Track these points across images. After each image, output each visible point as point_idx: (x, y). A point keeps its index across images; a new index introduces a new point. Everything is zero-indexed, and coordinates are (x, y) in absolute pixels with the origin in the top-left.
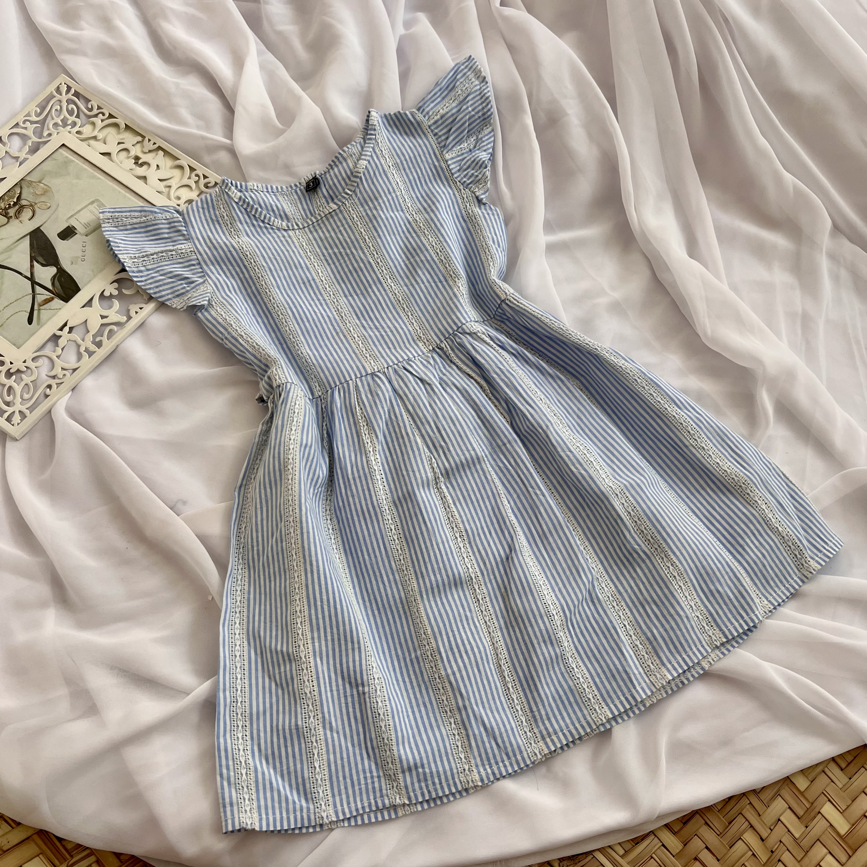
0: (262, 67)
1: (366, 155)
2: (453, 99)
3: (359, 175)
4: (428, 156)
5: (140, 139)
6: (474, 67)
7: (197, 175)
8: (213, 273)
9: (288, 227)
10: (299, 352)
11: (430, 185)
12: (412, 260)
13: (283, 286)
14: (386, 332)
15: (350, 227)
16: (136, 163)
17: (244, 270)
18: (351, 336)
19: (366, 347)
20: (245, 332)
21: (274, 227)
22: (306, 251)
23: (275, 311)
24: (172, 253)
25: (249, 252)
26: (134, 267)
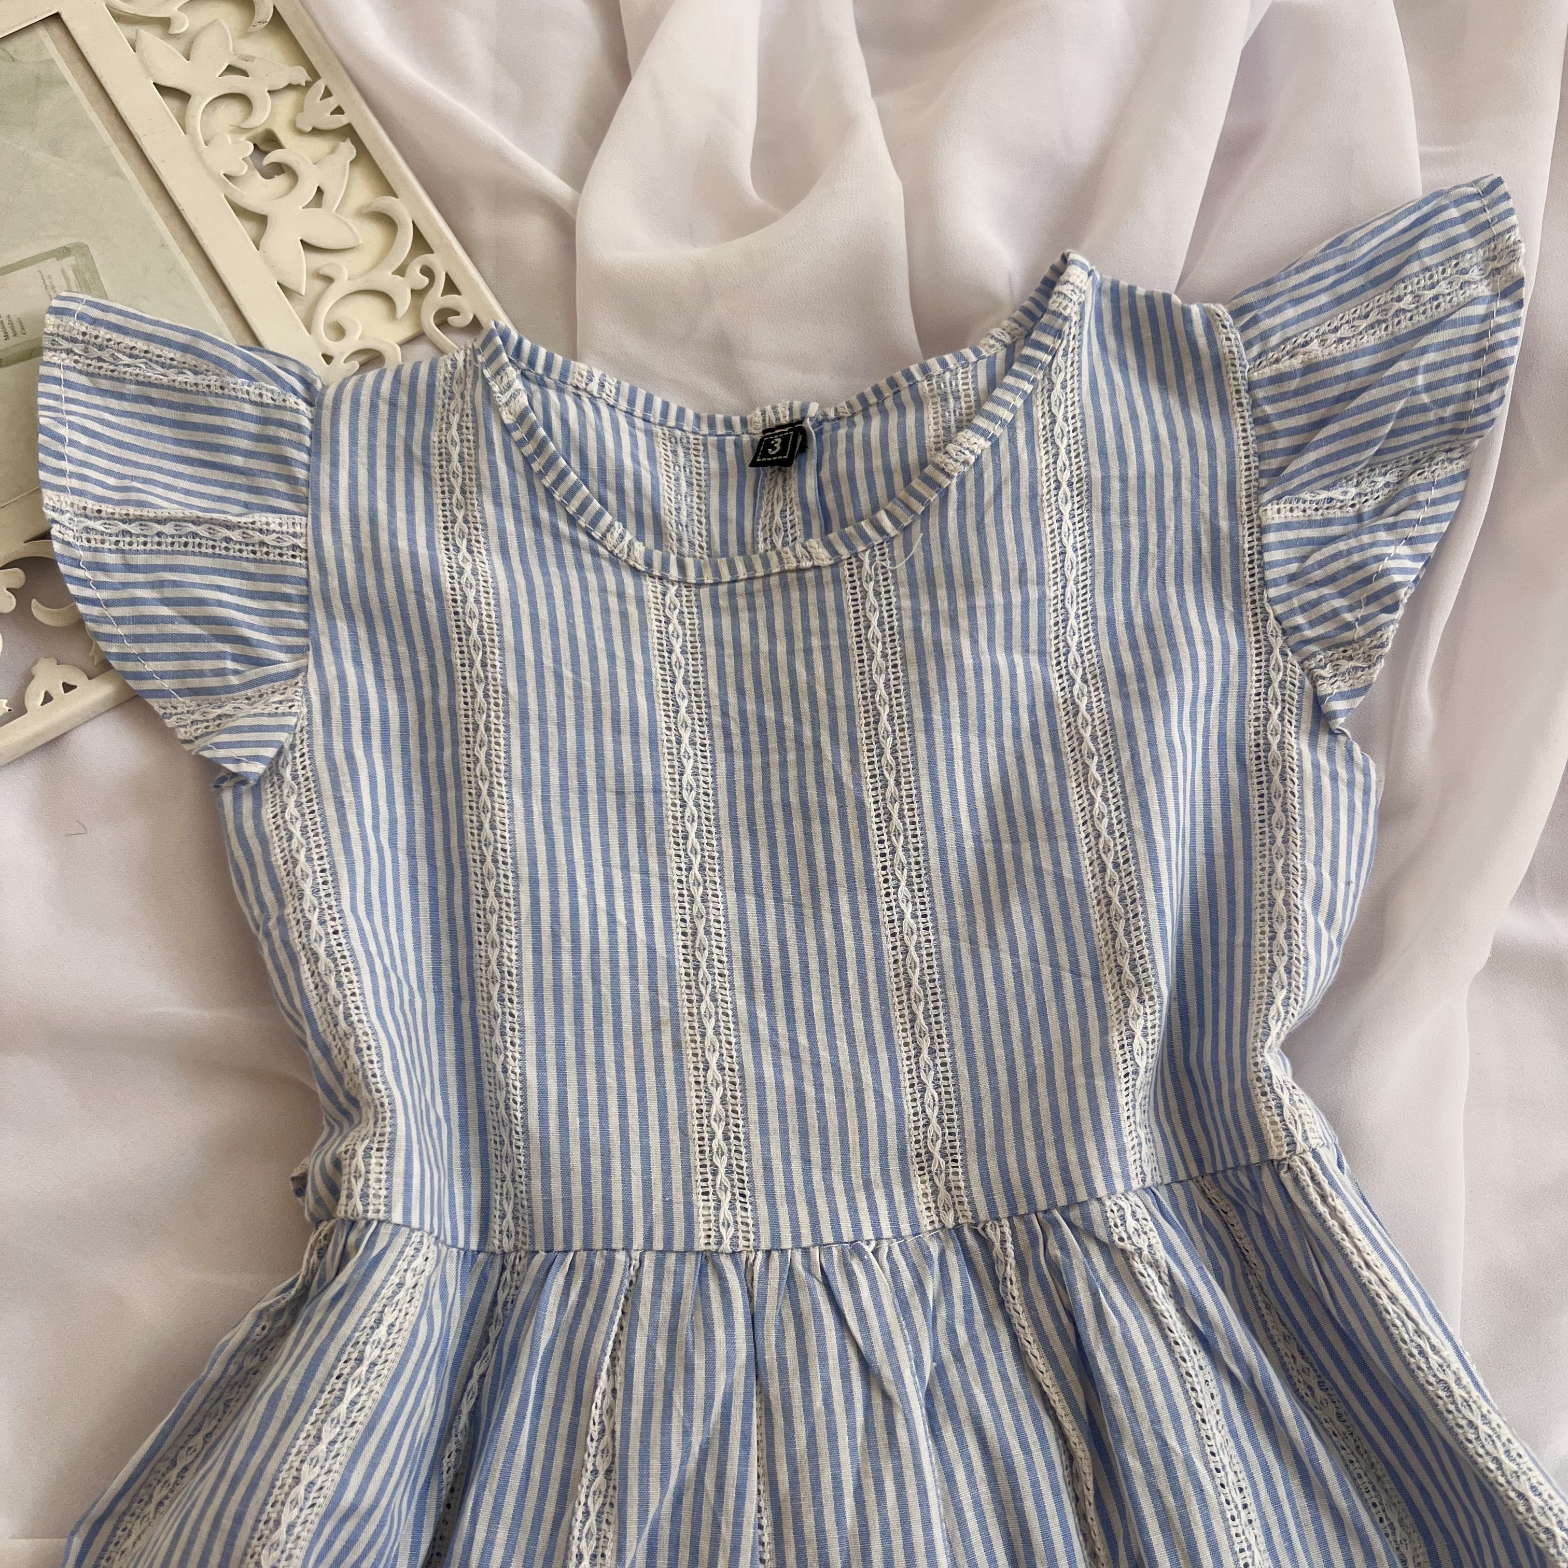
1: (993, 418)
2: (1373, 318)
3: (945, 482)
4: (1205, 489)
5: (300, 76)
6: (1496, 229)
7: (427, 271)
8: (336, 651)
9: (649, 563)
10: (499, 1061)
11: (1171, 590)
12: (1007, 847)
13: (545, 785)
14: (819, 1086)
15: (844, 648)
16: (256, 158)
17: (442, 679)
18: (699, 1052)
19: (732, 1121)
20: (334, 943)
21: (601, 550)
22: (674, 676)
23: (479, 872)
24: (228, 533)
25: (476, 621)
26: (83, 548)
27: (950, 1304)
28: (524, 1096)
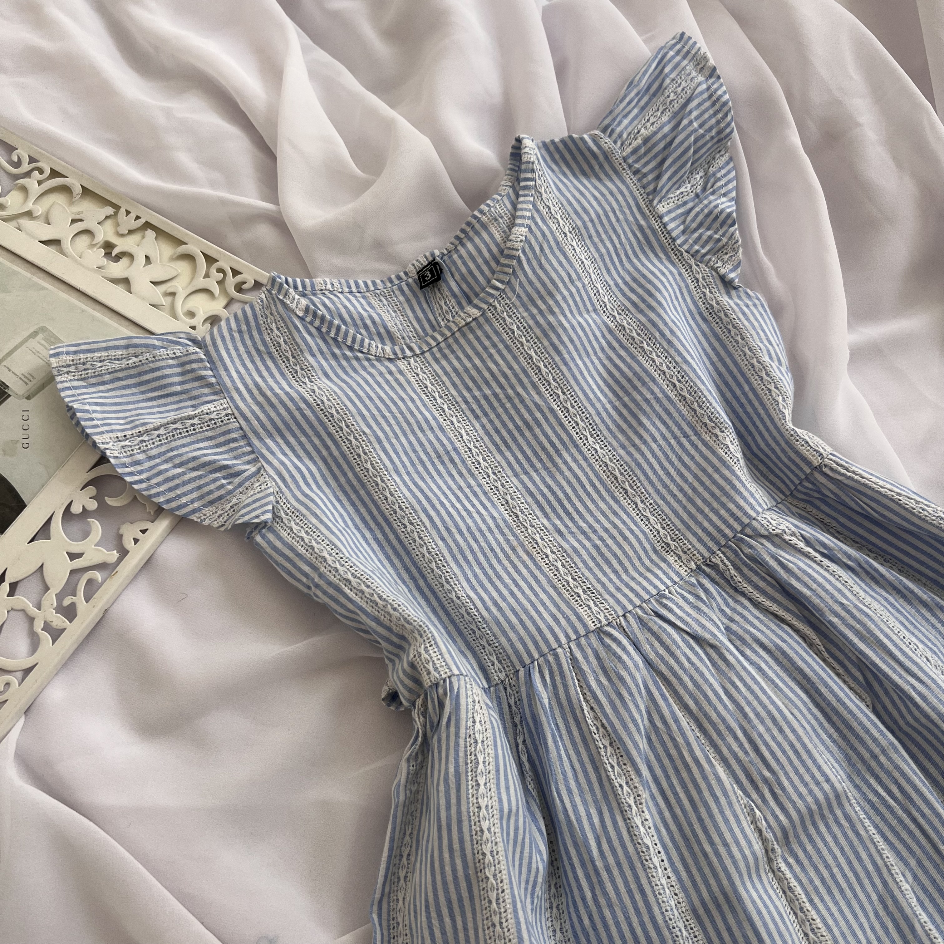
0: (313, 74)
1: (523, 217)
2: (661, 109)
3: (517, 253)
4: (627, 211)
5: (110, 211)
6: (693, 52)
7: (220, 270)
8: (272, 453)
9: (395, 353)
10: (453, 596)
11: (635, 260)
12: (626, 399)
13: (405, 467)
14: (601, 539)
15: (507, 347)
16: (108, 254)
17: (329, 443)
18: (540, 551)
19: (573, 572)
20: (353, 571)
21: (370, 357)
22: (434, 397)
23: (396, 518)
24: (192, 422)
25: (333, 409)
26: (124, 457)
27: (715, 599)
28: (474, 604)
